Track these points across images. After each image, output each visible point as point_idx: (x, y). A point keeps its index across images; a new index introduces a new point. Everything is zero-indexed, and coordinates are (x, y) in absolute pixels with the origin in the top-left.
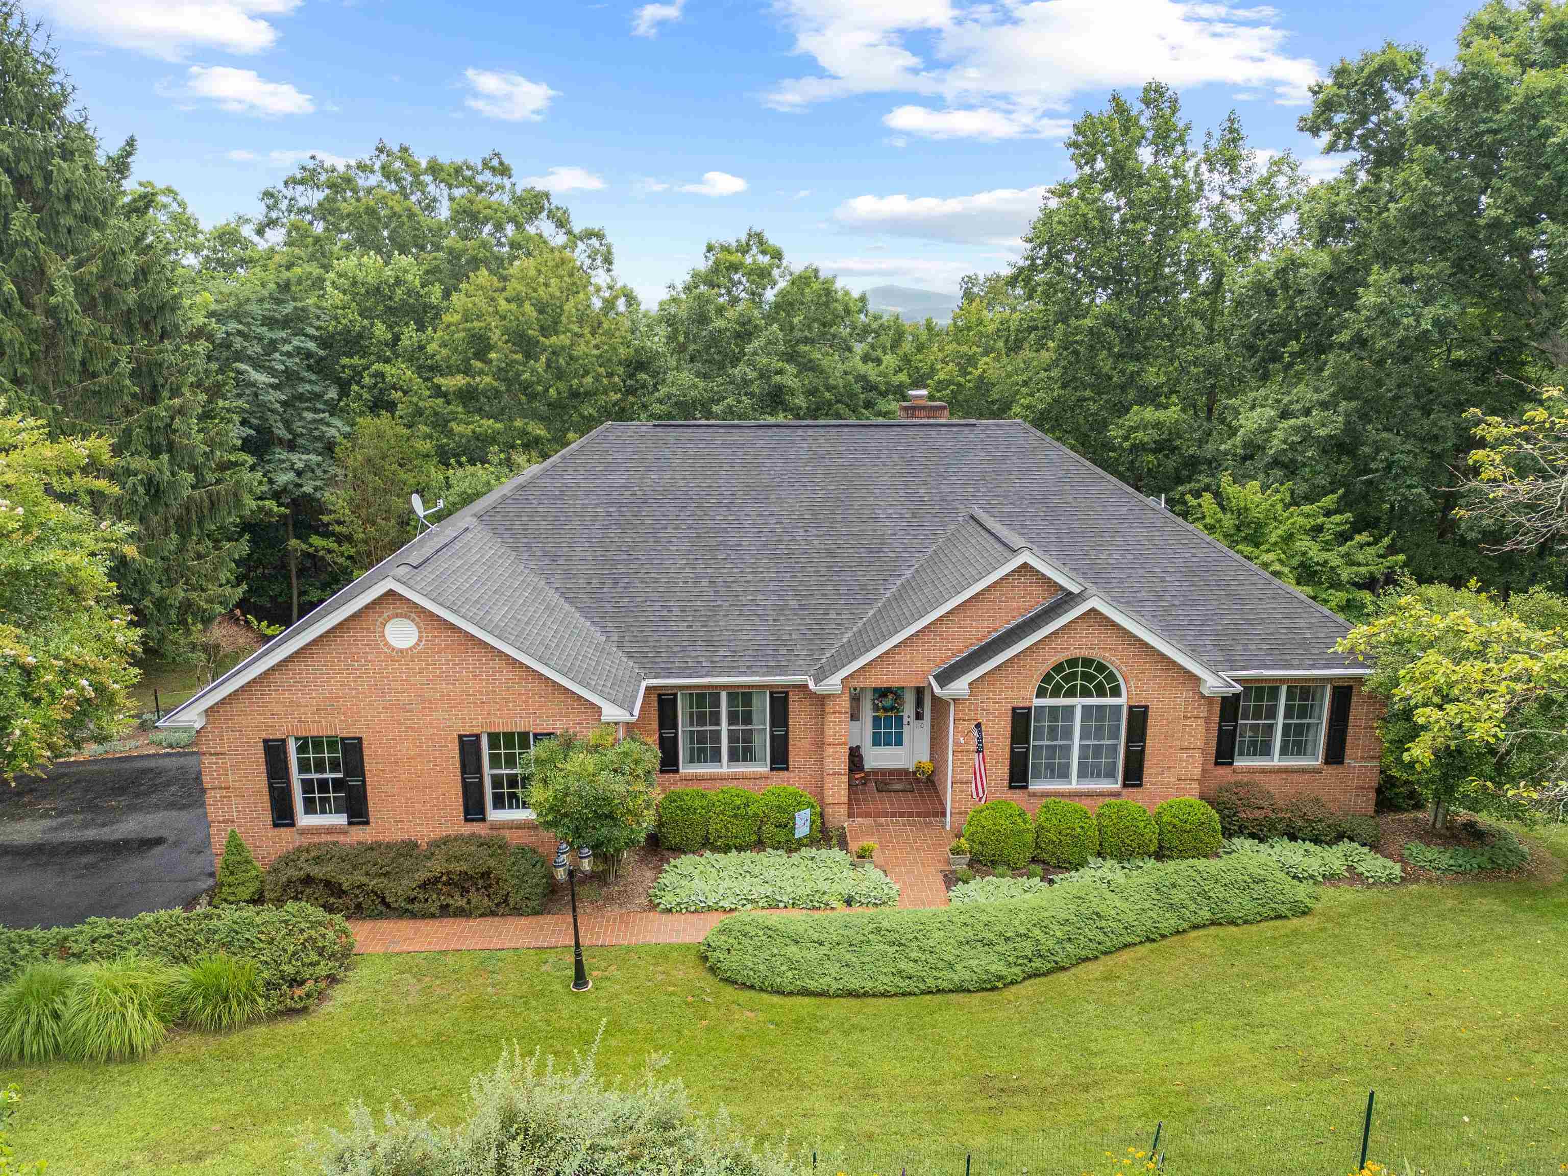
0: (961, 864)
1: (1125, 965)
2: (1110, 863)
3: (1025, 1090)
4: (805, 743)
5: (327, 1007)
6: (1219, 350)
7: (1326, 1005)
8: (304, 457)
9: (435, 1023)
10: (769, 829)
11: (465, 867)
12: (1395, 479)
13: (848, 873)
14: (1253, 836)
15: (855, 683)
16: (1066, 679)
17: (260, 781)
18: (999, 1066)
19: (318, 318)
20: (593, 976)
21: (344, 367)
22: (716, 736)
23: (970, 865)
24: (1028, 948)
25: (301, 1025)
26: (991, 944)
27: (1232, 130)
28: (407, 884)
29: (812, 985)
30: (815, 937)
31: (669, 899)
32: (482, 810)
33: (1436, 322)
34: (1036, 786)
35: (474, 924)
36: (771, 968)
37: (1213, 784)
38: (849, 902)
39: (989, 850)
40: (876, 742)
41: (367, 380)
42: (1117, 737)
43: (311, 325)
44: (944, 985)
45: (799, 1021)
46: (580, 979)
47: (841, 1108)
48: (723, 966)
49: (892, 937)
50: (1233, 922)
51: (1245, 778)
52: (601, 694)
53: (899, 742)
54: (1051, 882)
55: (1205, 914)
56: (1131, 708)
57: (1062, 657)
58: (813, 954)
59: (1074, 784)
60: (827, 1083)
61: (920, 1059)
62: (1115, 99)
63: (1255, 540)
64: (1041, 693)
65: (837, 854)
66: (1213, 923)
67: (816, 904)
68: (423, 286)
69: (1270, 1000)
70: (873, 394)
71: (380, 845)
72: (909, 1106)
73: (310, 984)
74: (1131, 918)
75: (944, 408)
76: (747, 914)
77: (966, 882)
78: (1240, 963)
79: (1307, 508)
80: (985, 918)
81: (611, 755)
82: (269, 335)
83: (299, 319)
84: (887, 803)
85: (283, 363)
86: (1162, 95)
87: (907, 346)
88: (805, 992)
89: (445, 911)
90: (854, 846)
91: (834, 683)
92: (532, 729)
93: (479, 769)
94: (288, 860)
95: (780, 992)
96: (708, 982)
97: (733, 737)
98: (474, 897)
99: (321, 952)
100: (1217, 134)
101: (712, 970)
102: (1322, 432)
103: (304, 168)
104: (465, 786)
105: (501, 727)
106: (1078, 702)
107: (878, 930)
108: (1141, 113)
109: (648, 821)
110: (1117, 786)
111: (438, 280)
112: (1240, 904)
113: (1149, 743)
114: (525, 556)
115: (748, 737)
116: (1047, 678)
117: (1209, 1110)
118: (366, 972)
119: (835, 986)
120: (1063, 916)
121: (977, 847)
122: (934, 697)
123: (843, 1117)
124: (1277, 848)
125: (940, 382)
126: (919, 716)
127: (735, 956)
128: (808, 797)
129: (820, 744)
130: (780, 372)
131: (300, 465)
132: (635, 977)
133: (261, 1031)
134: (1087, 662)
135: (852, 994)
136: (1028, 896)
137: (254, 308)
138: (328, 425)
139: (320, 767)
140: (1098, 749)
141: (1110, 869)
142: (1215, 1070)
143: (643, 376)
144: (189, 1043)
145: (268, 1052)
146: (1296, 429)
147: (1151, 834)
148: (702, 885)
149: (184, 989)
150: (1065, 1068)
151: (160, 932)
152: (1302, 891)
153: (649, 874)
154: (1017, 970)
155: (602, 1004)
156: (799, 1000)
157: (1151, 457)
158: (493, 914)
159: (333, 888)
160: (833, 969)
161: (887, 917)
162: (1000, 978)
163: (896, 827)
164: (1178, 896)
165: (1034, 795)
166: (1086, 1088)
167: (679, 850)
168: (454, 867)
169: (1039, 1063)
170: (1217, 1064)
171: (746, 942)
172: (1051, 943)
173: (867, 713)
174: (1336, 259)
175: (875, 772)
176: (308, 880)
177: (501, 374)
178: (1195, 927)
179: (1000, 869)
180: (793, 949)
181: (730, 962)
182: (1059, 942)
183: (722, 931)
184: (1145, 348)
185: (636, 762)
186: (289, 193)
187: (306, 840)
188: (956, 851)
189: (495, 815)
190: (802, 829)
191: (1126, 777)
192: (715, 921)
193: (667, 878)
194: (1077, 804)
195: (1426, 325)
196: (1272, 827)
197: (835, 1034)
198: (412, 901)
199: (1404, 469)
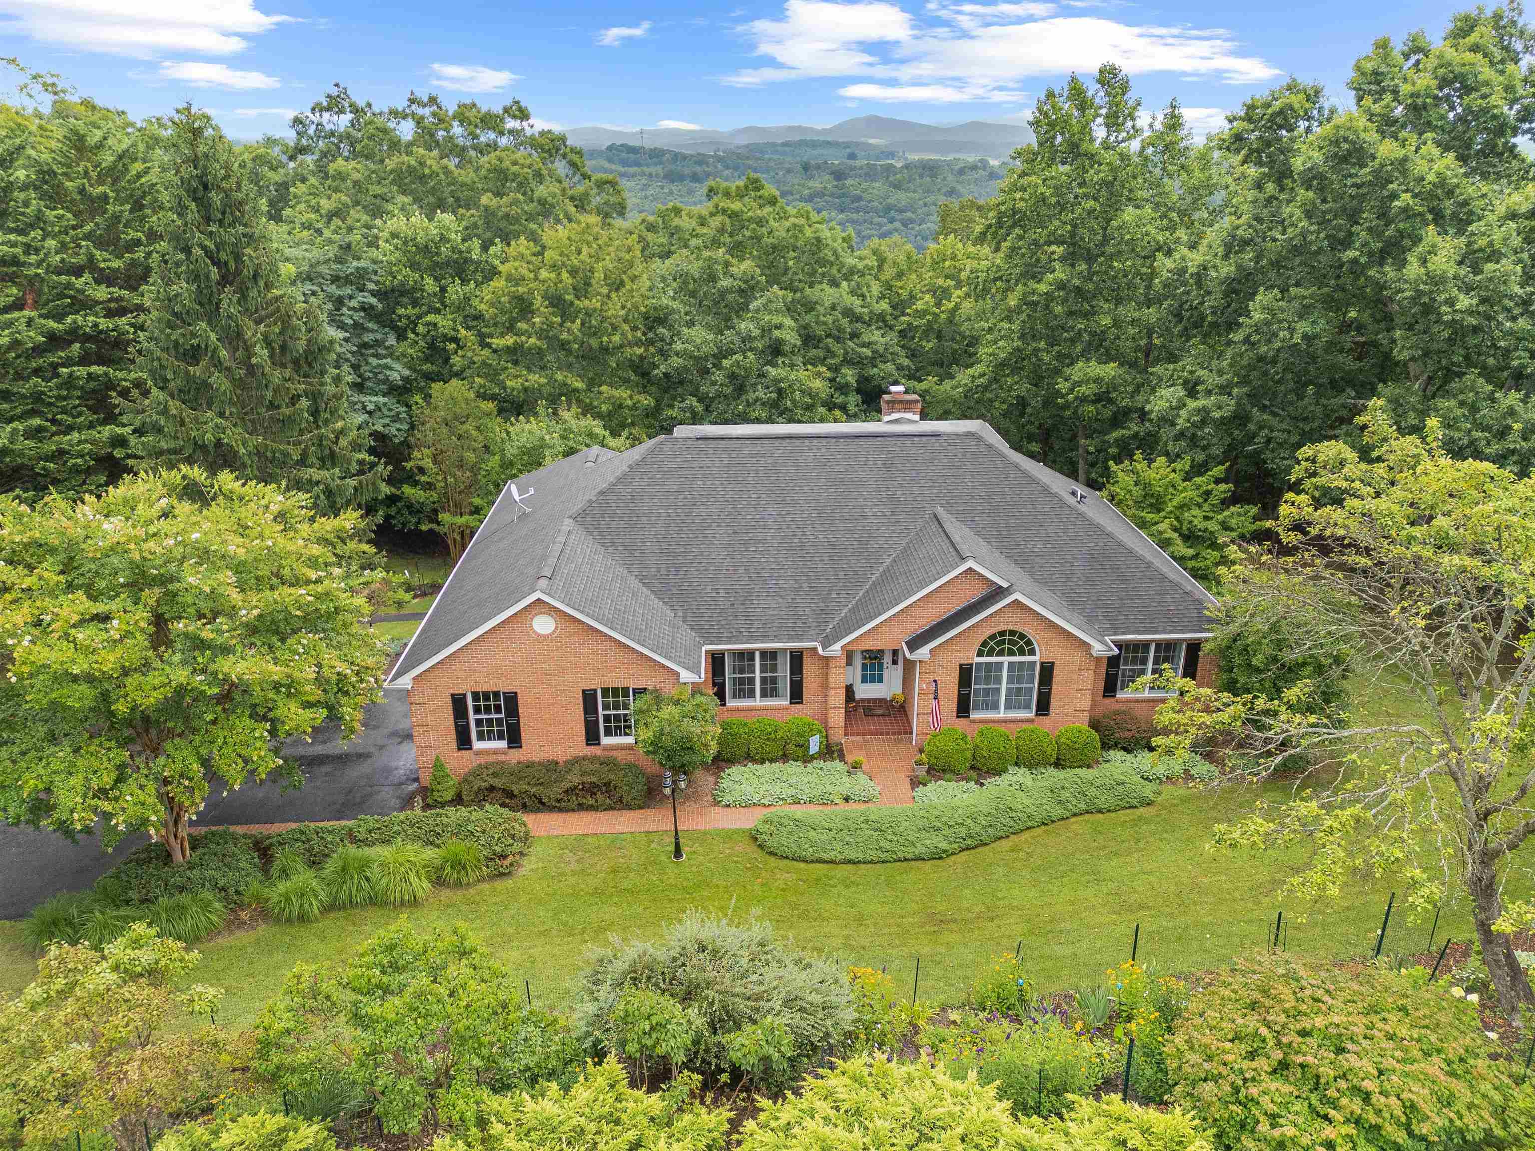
0: (922, 772)
1: (1026, 841)
2: (1023, 770)
3: (955, 921)
4: (815, 685)
5: (521, 872)
6: (1152, 314)
7: (1147, 867)
8: (374, 399)
9: (594, 882)
10: (791, 747)
11: (594, 779)
12: (1273, 451)
13: (846, 779)
14: (1125, 749)
15: (850, 648)
16: (999, 644)
17: (448, 719)
18: (941, 907)
19: (376, 273)
20: (685, 850)
21: (400, 317)
22: (752, 681)
23: (928, 772)
24: (963, 832)
25: (509, 882)
26: (939, 829)
27: (1173, 116)
28: (557, 790)
29: (825, 856)
30: (827, 825)
31: (727, 799)
32: (598, 738)
33: (1305, 337)
34: (975, 715)
35: (601, 815)
36: (799, 847)
37: (1099, 711)
38: (847, 799)
39: (941, 763)
40: (864, 680)
41: (421, 329)
42: (1033, 682)
43: (370, 280)
44: (909, 856)
45: (818, 880)
46: (678, 853)
47: (845, 932)
48: (769, 844)
49: (875, 825)
50: (1100, 811)
51: (1122, 707)
52: (679, 664)
53: (880, 680)
54: (982, 785)
55: (1083, 806)
56: (1042, 663)
57: (995, 630)
58: (826, 837)
59: (1002, 714)
60: (838, 918)
61: (893, 903)
62: (1073, 79)
63: (1157, 507)
64: (980, 654)
65: (838, 765)
66: (1087, 812)
67: (825, 801)
68: (464, 240)
69: (1113, 864)
70: (859, 325)
71: (533, 763)
72: (886, 931)
73: (511, 858)
74: (1032, 810)
75: (917, 401)
76: (781, 810)
77: (925, 785)
78: (1100, 839)
79: (1198, 480)
80: (936, 813)
81: (689, 707)
82: (339, 293)
83: (361, 277)
84: (872, 724)
85: (351, 317)
86: (1115, 76)
87: (889, 272)
88: (820, 861)
89: (581, 807)
90: (850, 758)
91: (836, 648)
92: (632, 686)
93: (596, 712)
94: (476, 773)
95: (805, 861)
96: (758, 855)
97: (764, 681)
98: (600, 798)
99: (513, 837)
100: (1160, 117)
101: (761, 846)
102: (1217, 414)
103: (329, 96)
104: (587, 723)
105: (610, 685)
106: (1006, 660)
107: (867, 821)
108: (1097, 91)
109: (714, 748)
110: (1031, 715)
111: (476, 236)
112: (1105, 800)
113: (1054, 687)
114: (611, 550)
115: (774, 680)
116: (984, 644)
117: (1061, 931)
118: (539, 848)
119: (840, 857)
120: (986, 810)
121: (934, 761)
122: (905, 658)
123: (848, 937)
124: (1140, 757)
125: (917, 311)
126: (895, 662)
127: (775, 838)
128: (817, 725)
129: (825, 686)
130: (779, 327)
131: (371, 407)
132: (712, 851)
133: (485, 886)
134: (1012, 633)
135: (850, 862)
136: (965, 796)
137: (324, 269)
138: (391, 369)
139: (488, 710)
140: (1019, 690)
141: (1019, 775)
142: (1071, 908)
143: (661, 330)
144: (446, 894)
145: (494, 900)
146: (1199, 411)
147: (1052, 753)
148: (749, 788)
149: (438, 862)
150: (980, 908)
151: (412, 825)
152: (1148, 790)
153: (711, 779)
154: (956, 846)
155: (694, 869)
156: (818, 865)
157: (1091, 408)
158: (611, 808)
159: (510, 795)
160: (838, 847)
161: (874, 811)
162: (945, 851)
163: (877, 743)
164: (1065, 795)
165: (974, 721)
166: (992, 919)
167: (731, 762)
168: (587, 779)
169: (965, 904)
170: (1072, 903)
171: (782, 829)
172: (978, 829)
173: (858, 662)
174: (1239, 267)
175: (863, 700)
176: (492, 789)
177: (541, 334)
178: (1075, 815)
179: (948, 776)
180: (813, 833)
181: (772, 843)
182: (984, 827)
183: (766, 821)
184: (1092, 307)
185: (705, 711)
186: (316, 118)
187: (483, 760)
188: (918, 763)
189: (606, 741)
190: (814, 748)
191: (1038, 709)
192: (760, 814)
193: (725, 784)
194: (1002, 729)
195: (1297, 339)
196: (1137, 743)
197: (840, 888)
198: (558, 801)
199: (1280, 444)
